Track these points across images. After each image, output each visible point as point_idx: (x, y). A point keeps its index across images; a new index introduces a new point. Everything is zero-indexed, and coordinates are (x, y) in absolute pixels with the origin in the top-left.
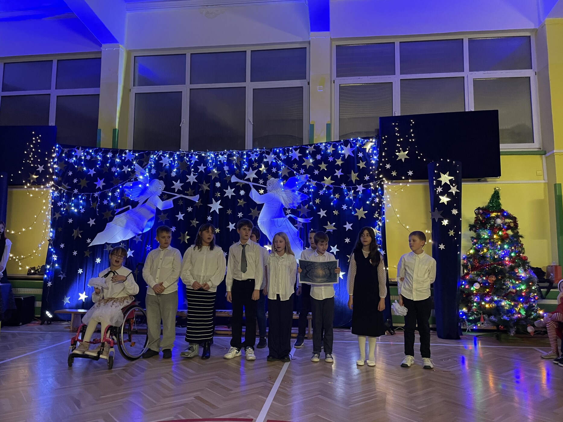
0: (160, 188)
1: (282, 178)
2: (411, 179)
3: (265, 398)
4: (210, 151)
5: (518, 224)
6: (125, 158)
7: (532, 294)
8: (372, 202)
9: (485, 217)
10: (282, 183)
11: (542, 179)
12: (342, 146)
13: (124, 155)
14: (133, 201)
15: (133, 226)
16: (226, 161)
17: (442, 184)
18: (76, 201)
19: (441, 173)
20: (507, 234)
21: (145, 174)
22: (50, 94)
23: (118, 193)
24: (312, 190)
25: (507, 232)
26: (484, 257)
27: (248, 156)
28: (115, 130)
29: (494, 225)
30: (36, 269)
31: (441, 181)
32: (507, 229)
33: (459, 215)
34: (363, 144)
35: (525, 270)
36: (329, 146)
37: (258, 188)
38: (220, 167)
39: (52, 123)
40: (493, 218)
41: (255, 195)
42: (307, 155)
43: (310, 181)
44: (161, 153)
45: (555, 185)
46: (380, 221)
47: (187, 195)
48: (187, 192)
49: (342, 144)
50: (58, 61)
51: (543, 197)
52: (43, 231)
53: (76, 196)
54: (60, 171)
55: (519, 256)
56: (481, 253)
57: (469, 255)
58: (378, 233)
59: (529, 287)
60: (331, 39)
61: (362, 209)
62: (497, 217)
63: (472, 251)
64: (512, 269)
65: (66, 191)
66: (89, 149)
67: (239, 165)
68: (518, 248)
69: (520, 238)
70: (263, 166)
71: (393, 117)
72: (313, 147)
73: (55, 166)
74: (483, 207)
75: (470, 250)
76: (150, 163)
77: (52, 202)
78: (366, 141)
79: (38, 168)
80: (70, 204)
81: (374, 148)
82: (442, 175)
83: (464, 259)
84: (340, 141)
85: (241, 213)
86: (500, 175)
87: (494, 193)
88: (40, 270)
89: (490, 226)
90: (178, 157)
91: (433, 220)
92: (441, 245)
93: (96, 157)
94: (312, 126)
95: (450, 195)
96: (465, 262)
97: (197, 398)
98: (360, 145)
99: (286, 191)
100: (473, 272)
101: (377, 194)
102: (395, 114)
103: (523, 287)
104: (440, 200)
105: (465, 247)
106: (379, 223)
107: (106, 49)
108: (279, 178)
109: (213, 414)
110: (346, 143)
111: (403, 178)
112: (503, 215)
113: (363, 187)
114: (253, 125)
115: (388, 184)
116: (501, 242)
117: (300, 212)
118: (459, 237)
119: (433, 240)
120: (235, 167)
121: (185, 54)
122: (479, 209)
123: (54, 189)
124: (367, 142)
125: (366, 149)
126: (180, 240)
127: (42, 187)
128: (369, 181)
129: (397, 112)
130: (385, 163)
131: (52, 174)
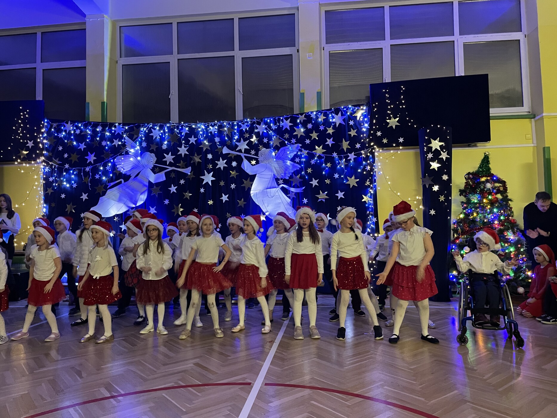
0: (151, 161)
1: (273, 148)
2: (402, 146)
3: (262, 363)
4: (201, 122)
5: (507, 188)
6: (115, 131)
7: (521, 256)
8: (364, 170)
9: (475, 182)
10: (274, 154)
11: (531, 143)
12: (333, 115)
13: (113, 129)
14: (125, 175)
15: (126, 200)
16: (216, 132)
17: (433, 151)
18: (67, 175)
19: (431, 139)
20: (497, 198)
21: (136, 147)
22: (35, 68)
23: (110, 167)
24: (304, 160)
25: (496, 196)
26: (474, 221)
27: (239, 126)
28: (103, 103)
29: (483, 190)
31: (432, 147)
32: (496, 193)
33: (450, 180)
34: (354, 112)
35: (514, 233)
36: (320, 115)
37: (249, 159)
38: (211, 138)
39: (39, 97)
40: (483, 182)
41: (246, 166)
42: (298, 124)
43: (301, 151)
44: (151, 126)
45: (544, 148)
46: (372, 188)
47: (179, 167)
48: (179, 165)
49: (333, 112)
50: (42, 33)
51: (531, 160)
52: (37, 207)
53: (67, 171)
54: (50, 145)
55: (508, 219)
56: (471, 218)
57: (459, 219)
58: (370, 200)
59: (518, 249)
60: (320, 4)
61: (353, 178)
62: (487, 181)
63: (462, 216)
64: (501, 232)
65: (57, 166)
66: (79, 122)
67: (230, 136)
68: (507, 211)
69: (510, 202)
70: (254, 137)
71: (383, 83)
72: (303, 116)
73: (45, 141)
74: (473, 172)
75: (459, 215)
76: (140, 136)
77: (44, 177)
78: (356, 108)
79: (27, 143)
80: (62, 179)
81: (365, 116)
82: (432, 141)
83: (454, 224)
84: (330, 109)
85: (234, 184)
86: (490, 140)
87: (484, 158)
89: (480, 190)
90: (168, 130)
91: (424, 186)
92: (432, 210)
93: (86, 132)
94: (302, 95)
95: (440, 161)
96: (455, 226)
97: (197, 365)
98: (351, 113)
99: (278, 161)
100: (463, 237)
101: (368, 162)
102: (385, 80)
103: (512, 249)
104: (431, 166)
105: (455, 212)
106: (371, 190)
107: (91, 20)
108: (271, 148)
109: (212, 380)
110: (337, 111)
111: (394, 145)
112: (492, 179)
113: (354, 155)
114: (243, 95)
115: (379, 151)
116: (490, 206)
117: (292, 182)
118: (450, 202)
119: (423, 205)
120: (226, 138)
121: (172, 23)
122: (469, 174)
123: (45, 164)
124: (358, 109)
125: (357, 116)
126: (174, 212)
127: (33, 162)
128: (361, 149)
129: (387, 79)
130: (376, 131)
131: (42, 149)
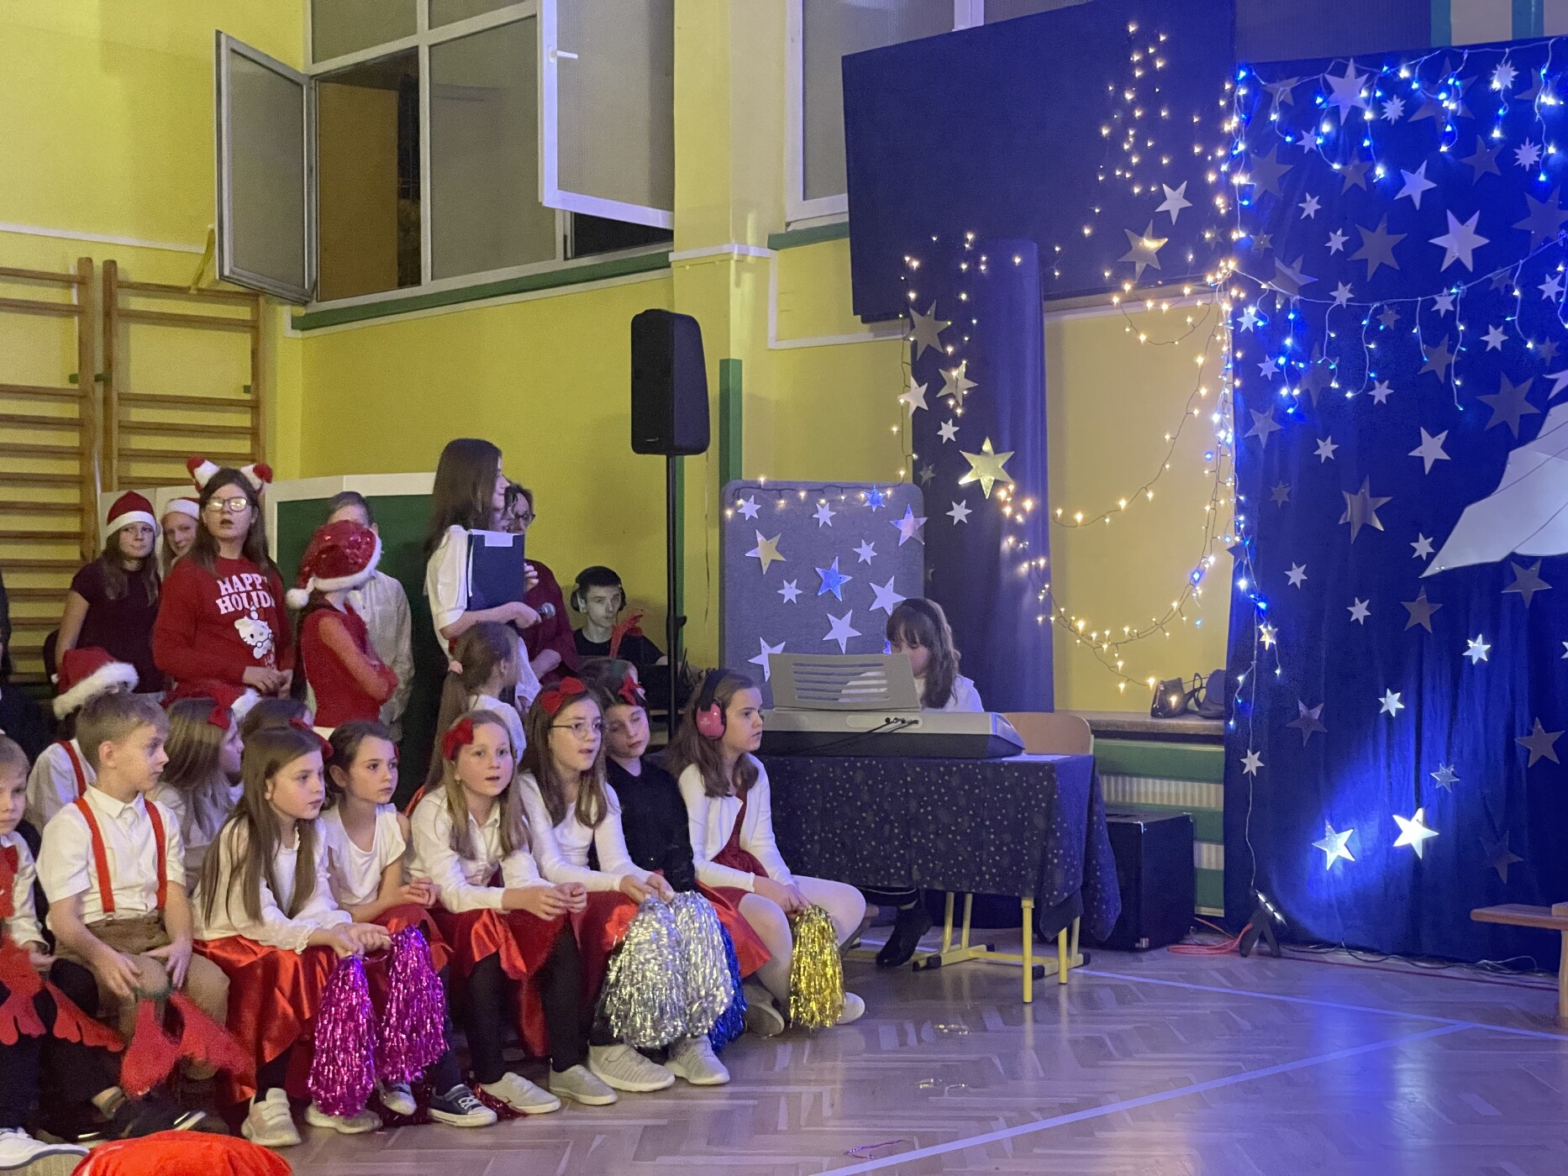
18: (1346, 344)
30: (1187, 689)
52: (1207, 508)
53: (1345, 319)
54: (1261, 199)
65: (1295, 298)
73: (1240, 179)
79: (1164, 198)
80: (1320, 362)
88: (1203, 693)
93: (1435, 104)
123: (1242, 295)
127: (1187, 290)
131: (1227, 223)
